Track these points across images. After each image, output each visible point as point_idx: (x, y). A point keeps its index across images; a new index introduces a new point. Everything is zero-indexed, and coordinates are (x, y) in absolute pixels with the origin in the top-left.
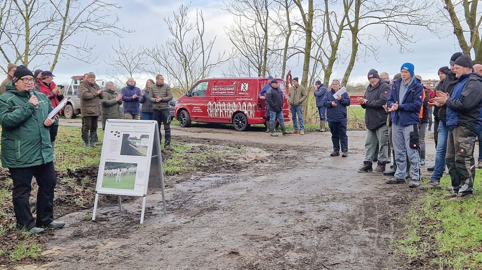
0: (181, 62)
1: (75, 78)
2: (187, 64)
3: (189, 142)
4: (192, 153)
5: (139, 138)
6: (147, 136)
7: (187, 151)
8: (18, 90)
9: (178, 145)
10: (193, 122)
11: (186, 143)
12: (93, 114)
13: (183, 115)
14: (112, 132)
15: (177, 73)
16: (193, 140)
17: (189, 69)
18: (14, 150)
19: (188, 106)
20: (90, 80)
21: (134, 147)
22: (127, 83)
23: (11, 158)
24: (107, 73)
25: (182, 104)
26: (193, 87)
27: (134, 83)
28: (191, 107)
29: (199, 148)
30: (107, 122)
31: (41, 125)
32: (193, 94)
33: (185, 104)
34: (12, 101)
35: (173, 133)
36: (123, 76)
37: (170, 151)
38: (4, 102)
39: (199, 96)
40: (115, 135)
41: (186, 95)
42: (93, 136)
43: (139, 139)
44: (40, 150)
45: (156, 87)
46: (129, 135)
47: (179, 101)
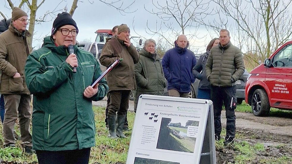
0: (260, 11)
1: (100, 33)
2: (271, 14)
3: (264, 139)
4: (266, 155)
5: (184, 124)
6: (196, 123)
7: (258, 153)
8: (56, 45)
9: (247, 142)
10: (273, 109)
11: (259, 141)
12: (125, 87)
13: (258, 96)
14: (146, 114)
15: (255, 30)
16: (271, 137)
17: (273, 22)
18: (43, 126)
19: (267, 83)
20: (122, 37)
21: (176, 138)
22: (175, 42)
23: (39, 136)
24: (147, 26)
25: (257, 79)
26: (278, 52)
27: (186, 44)
28: (271, 84)
29: (278, 150)
30: (140, 99)
31: (78, 95)
32: (276, 63)
33: (262, 80)
34: (45, 59)
35: (239, 123)
36: (170, 32)
37: (232, 151)
38: (36, 59)
39: (285, 67)
40: (151, 118)
41: (265, 65)
42: (122, 120)
43: (185, 126)
44: (75, 128)
45: (218, 50)
46: (169, 120)
47: (254, 75)
